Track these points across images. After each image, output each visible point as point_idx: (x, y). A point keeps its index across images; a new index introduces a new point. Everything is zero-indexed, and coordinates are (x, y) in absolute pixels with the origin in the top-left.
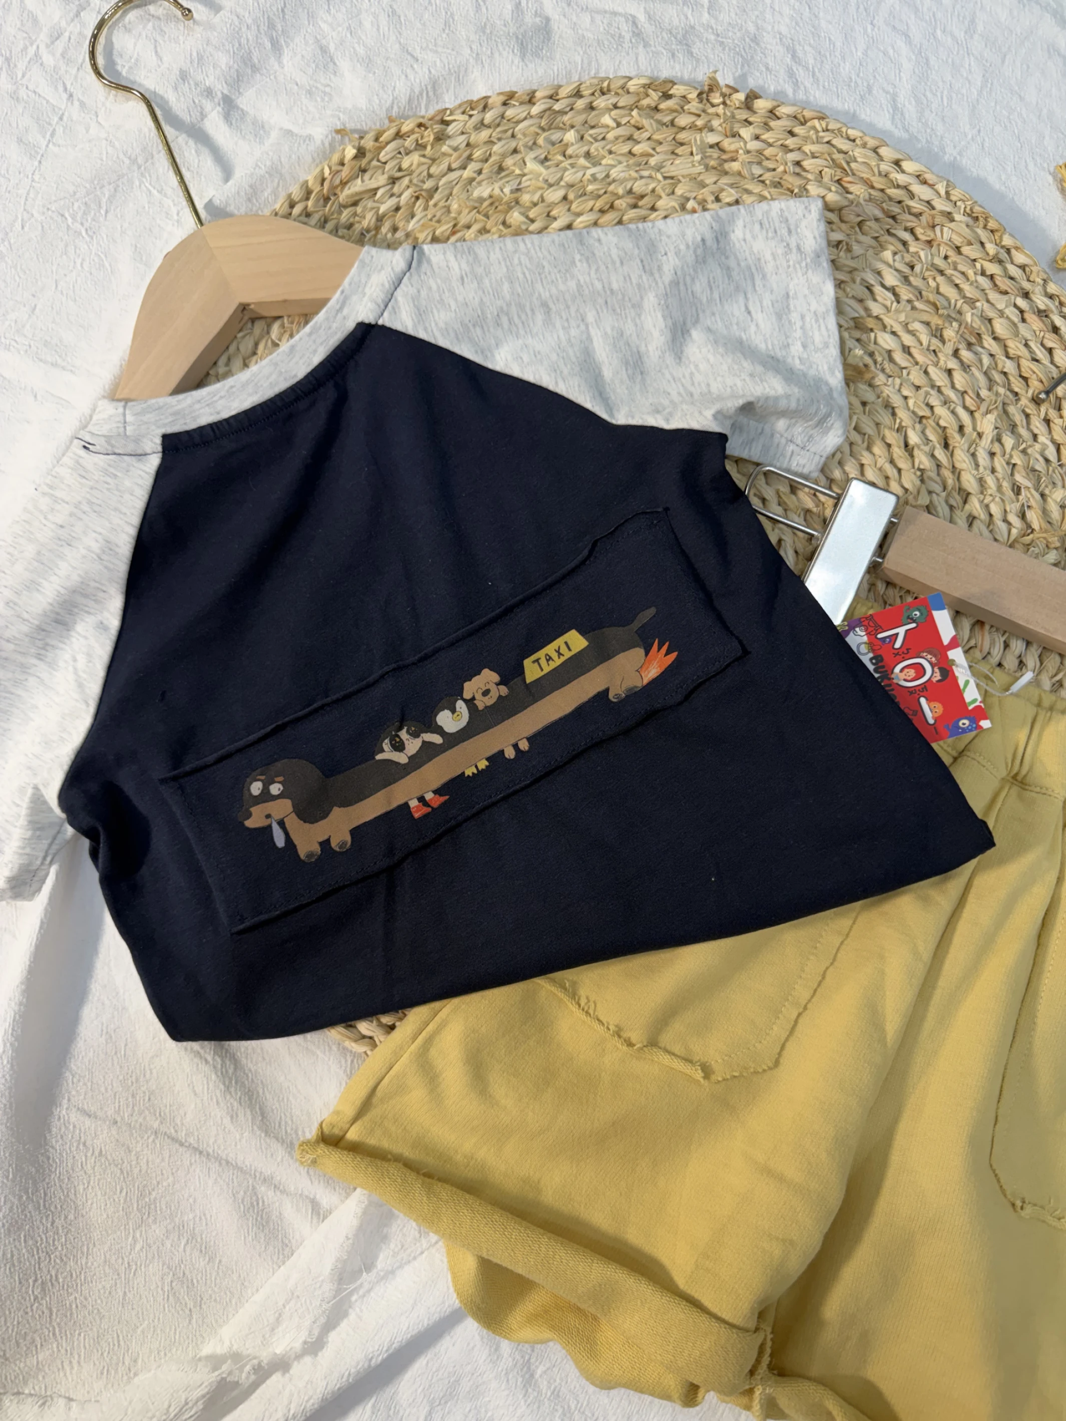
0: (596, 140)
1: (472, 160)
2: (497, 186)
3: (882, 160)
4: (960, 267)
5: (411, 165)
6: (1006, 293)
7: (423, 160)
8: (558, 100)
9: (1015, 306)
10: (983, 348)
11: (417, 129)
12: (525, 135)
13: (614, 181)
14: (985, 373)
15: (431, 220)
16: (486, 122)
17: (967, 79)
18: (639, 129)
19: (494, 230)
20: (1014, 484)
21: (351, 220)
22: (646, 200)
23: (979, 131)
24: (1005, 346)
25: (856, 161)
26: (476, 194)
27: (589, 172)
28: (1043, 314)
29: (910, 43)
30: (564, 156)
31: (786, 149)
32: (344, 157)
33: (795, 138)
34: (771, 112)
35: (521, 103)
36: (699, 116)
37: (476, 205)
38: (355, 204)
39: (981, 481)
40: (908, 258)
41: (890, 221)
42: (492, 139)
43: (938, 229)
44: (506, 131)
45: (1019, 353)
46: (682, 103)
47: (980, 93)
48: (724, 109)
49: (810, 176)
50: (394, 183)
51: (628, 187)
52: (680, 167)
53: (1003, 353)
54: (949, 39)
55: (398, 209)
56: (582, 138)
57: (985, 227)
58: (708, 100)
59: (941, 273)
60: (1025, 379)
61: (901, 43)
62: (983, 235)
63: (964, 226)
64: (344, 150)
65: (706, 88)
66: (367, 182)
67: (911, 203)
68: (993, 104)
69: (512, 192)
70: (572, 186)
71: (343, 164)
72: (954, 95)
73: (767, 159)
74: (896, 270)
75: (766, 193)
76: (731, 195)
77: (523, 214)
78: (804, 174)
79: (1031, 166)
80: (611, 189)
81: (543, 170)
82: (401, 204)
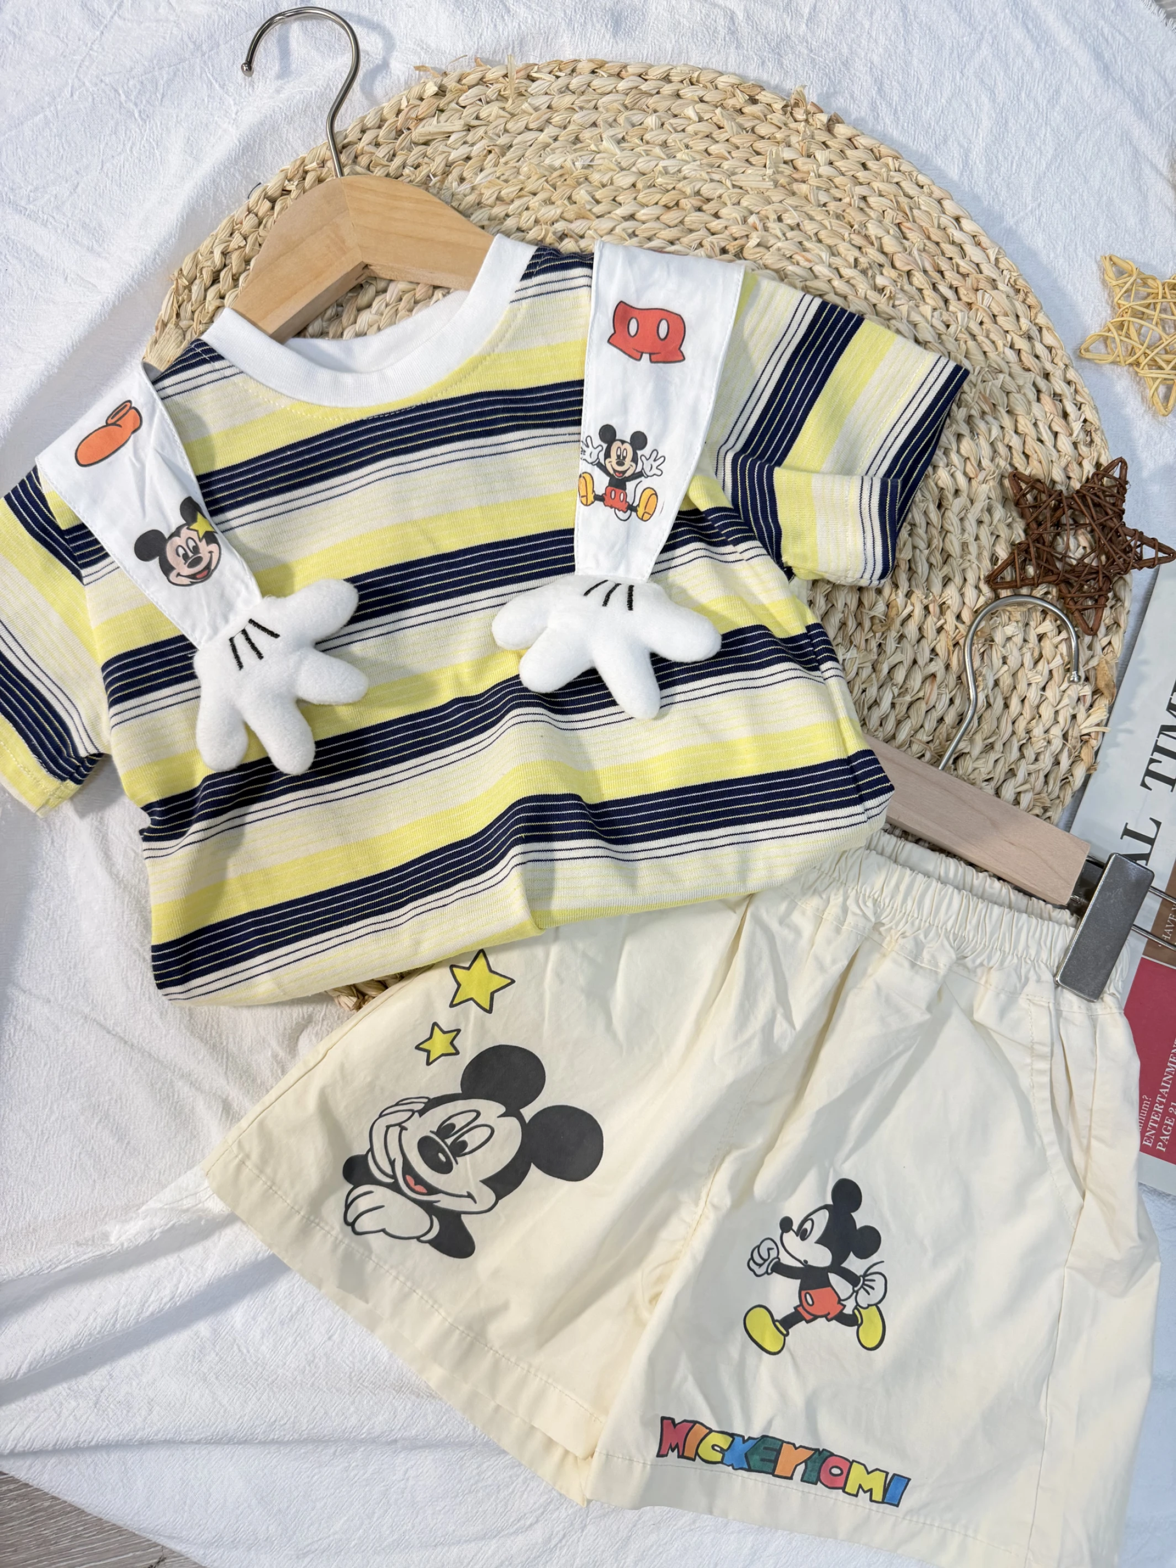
0: (676, 131)
1: (551, 124)
2: (570, 157)
3: (944, 213)
4: (992, 336)
5: (488, 116)
6: (1029, 370)
7: (502, 113)
8: (646, 80)
9: (1034, 384)
10: (995, 418)
11: (501, 79)
12: (607, 110)
13: (685, 178)
14: (992, 444)
15: (498, 178)
16: (571, 87)
17: (1040, 149)
18: (720, 128)
19: (559, 203)
20: (993, 555)
21: (420, 160)
22: (711, 204)
23: (1039, 205)
24: (1016, 421)
25: (920, 209)
26: (548, 161)
27: (662, 164)
28: (1057, 397)
29: (994, 101)
30: (642, 140)
31: (856, 181)
32: (425, 91)
33: (867, 172)
34: (850, 139)
35: (610, 75)
36: (780, 128)
37: (546, 173)
38: (426, 143)
39: (964, 546)
40: (946, 317)
41: (939, 275)
42: (574, 106)
43: (980, 293)
44: (590, 101)
45: (1027, 431)
46: (766, 112)
47: (1048, 166)
48: (805, 127)
49: (872, 214)
50: (469, 130)
51: (696, 189)
52: (751, 178)
53: (1013, 428)
54: (1032, 106)
55: (468, 158)
56: (663, 125)
57: (1024, 301)
58: (791, 113)
59: (974, 337)
60: (1027, 456)
61: (985, 99)
62: (1021, 309)
63: (1004, 296)
64: (425, 84)
65: (792, 102)
66: (442, 123)
67: (961, 262)
68: (1058, 180)
69: (584, 167)
70: (644, 174)
71: (422, 99)
72: (1024, 163)
73: (836, 187)
74: (932, 326)
75: (826, 223)
76: (794, 218)
77: (589, 193)
78: (867, 209)
79: (1080, 250)
80: (680, 185)
81: (618, 151)
82: (472, 155)
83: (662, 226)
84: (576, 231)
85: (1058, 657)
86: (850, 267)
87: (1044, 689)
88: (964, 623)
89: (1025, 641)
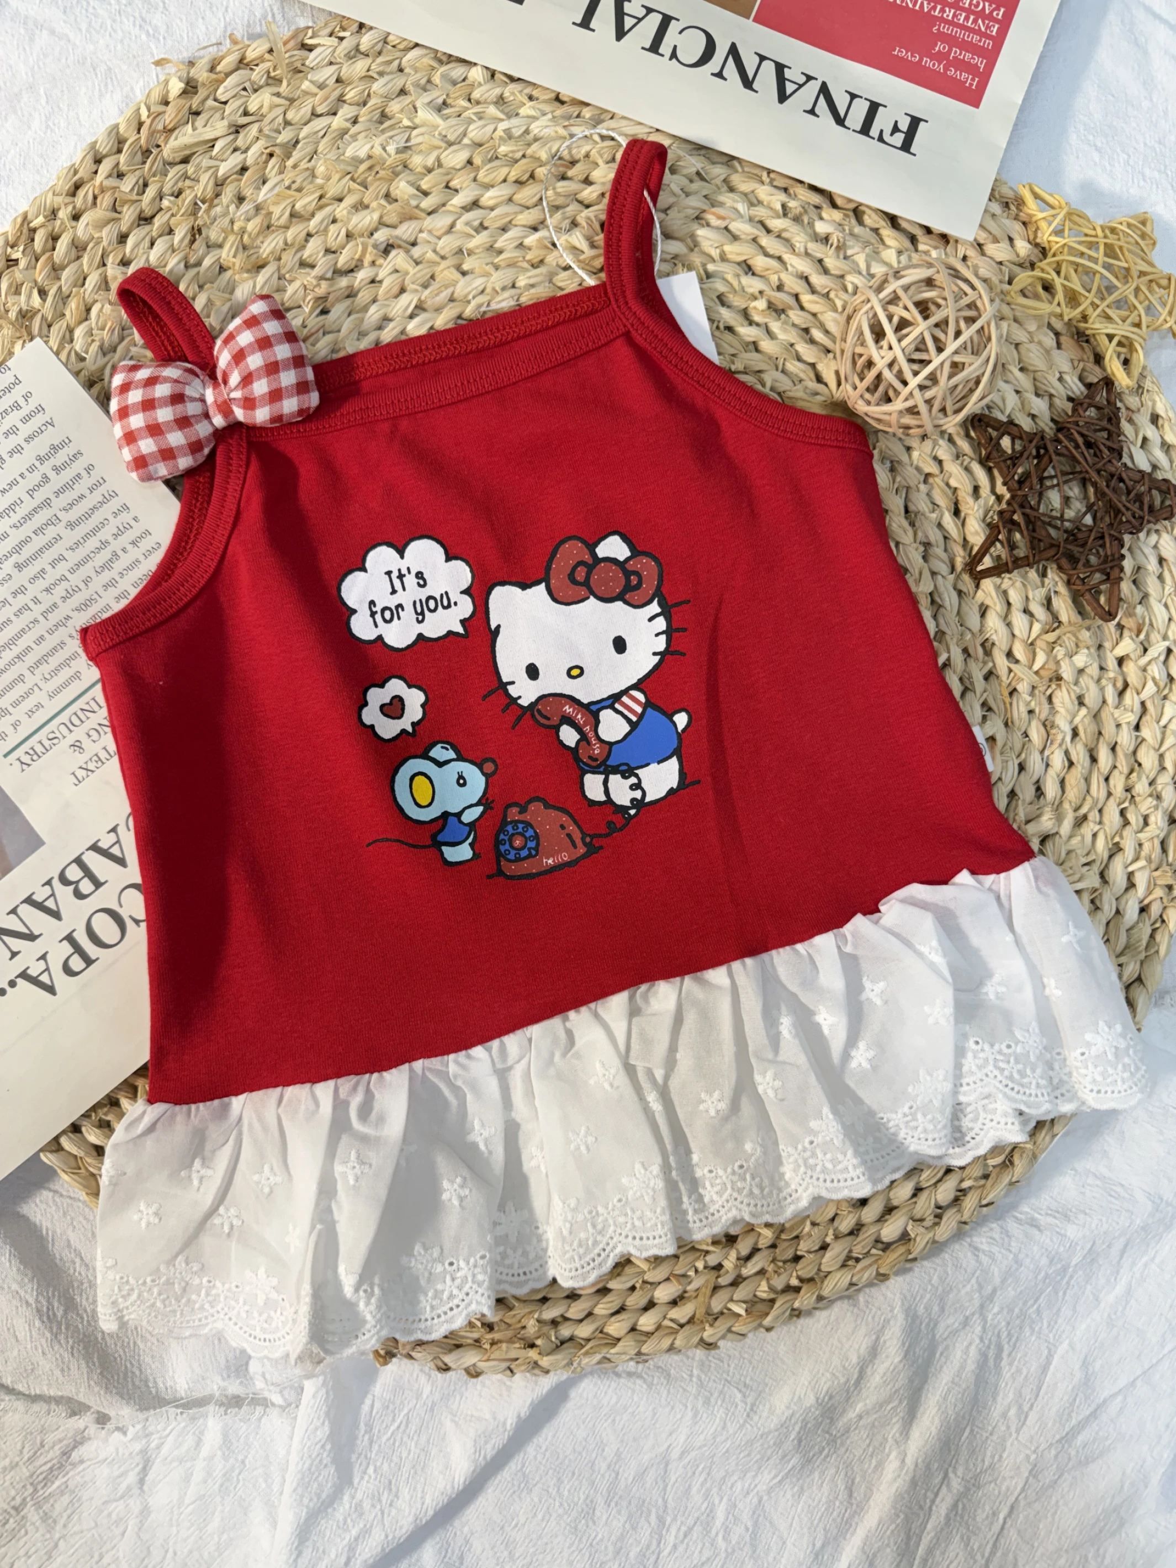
1: (344, 102)
2: (377, 141)
5: (261, 107)
7: (277, 100)
11: (267, 56)
13: (536, 139)
15: (289, 188)
16: (363, 48)
19: (374, 205)
21: (180, 184)
22: (578, 167)
26: (349, 153)
27: (503, 126)
30: (469, 100)
32: (168, 92)
37: (350, 169)
38: (185, 161)
42: (370, 73)
44: (390, 62)
50: (237, 132)
51: (554, 150)
55: (244, 169)
64: (167, 82)
66: (200, 130)
69: (398, 151)
70: (481, 145)
71: (167, 103)
77: (412, 184)
80: (529, 152)
81: (439, 121)
82: (249, 162)
83: (517, 209)
84: (405, 237)
85: (1150, 684)
86: (779, 217)
87: (1137, 727)
88: (1017, 662)
89: (1102, 668)
